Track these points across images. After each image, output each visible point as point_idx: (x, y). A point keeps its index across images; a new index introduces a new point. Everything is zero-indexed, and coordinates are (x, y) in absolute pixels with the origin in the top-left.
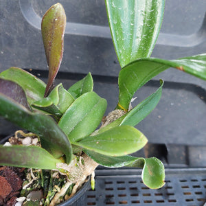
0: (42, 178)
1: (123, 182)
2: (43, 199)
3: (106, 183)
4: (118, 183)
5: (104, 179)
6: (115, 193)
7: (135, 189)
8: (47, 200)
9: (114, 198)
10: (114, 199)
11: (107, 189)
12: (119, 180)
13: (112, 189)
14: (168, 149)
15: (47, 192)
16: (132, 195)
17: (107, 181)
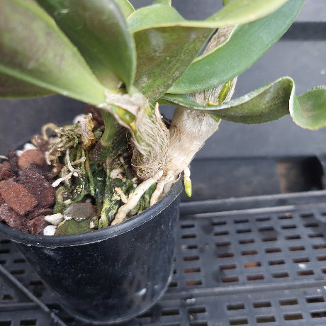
0: (91, 179)
1: (246, 221)
2: (95, 218)
3: (214, 224)
4: (237, 222)
5: (209, 219)
6: (232, 239)
7: (270, 229)
8: (103, 217)
9: (232, 246)
10: (231, 250)
11: (217, 234)
12: (238, 219)
13: (226, 233)
14: (323, 163)
15: (102, 203)
16: (266, 240)
17: (216, 221)
